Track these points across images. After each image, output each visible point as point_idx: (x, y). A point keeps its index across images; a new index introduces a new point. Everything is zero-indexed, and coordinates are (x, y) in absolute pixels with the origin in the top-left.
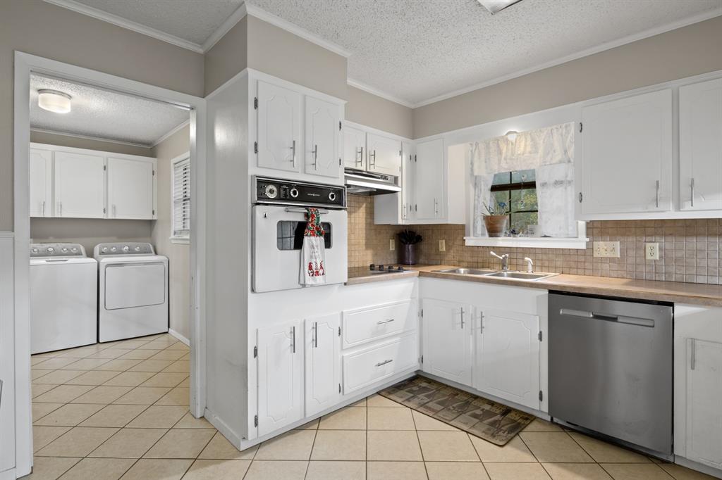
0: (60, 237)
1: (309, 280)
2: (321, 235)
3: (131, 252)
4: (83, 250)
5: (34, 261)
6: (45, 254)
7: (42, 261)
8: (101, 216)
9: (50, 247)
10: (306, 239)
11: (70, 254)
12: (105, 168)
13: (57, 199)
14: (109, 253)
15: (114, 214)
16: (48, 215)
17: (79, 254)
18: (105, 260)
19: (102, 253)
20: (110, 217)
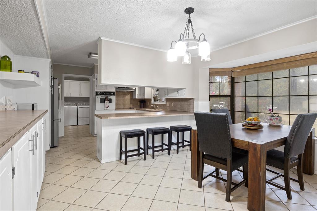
0: (70, 101)
1: (106, 109)
2: (108, 101)
3: (86, 105)
4: (75, 104)
5: (65, 106)
6: (67, 105)
7: (67, 106)
8: (79, 96)
9: (68, 103)
10: (105, 102)
11: (72, 105)
12: (80, 85)
13: (70, 93)
14: (81, 105)
15: (82, 96)
16: (68, 96)
17: (74, 105)
18: (79, 106)
19: (79, 105)
20: (81, 96)
